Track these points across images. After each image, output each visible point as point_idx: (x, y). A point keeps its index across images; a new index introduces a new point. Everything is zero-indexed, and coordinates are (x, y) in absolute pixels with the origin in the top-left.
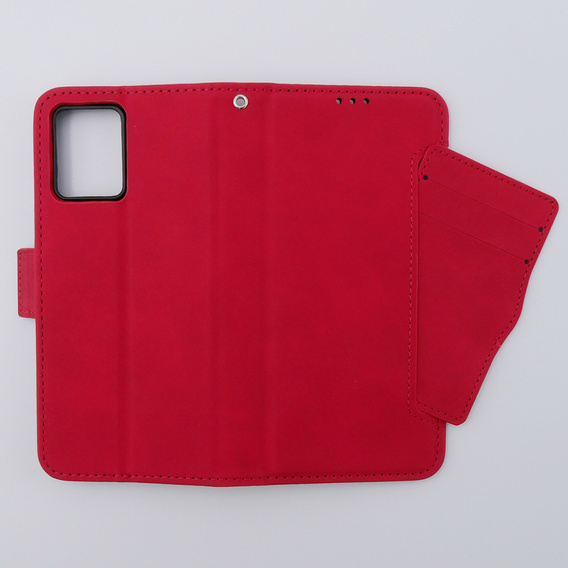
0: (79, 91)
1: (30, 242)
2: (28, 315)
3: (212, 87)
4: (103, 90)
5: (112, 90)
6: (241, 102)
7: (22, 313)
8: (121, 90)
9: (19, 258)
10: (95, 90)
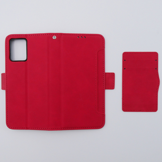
0: (16, 35)
1: (4, 72)
2: (4, 89)
3: (48, 34)
4: (22, 35)
5: (24, 35)
6: (54, 38)
7: (2, 89)
8: (26, 35)
9: (2, 76)
10: (20, 35)
